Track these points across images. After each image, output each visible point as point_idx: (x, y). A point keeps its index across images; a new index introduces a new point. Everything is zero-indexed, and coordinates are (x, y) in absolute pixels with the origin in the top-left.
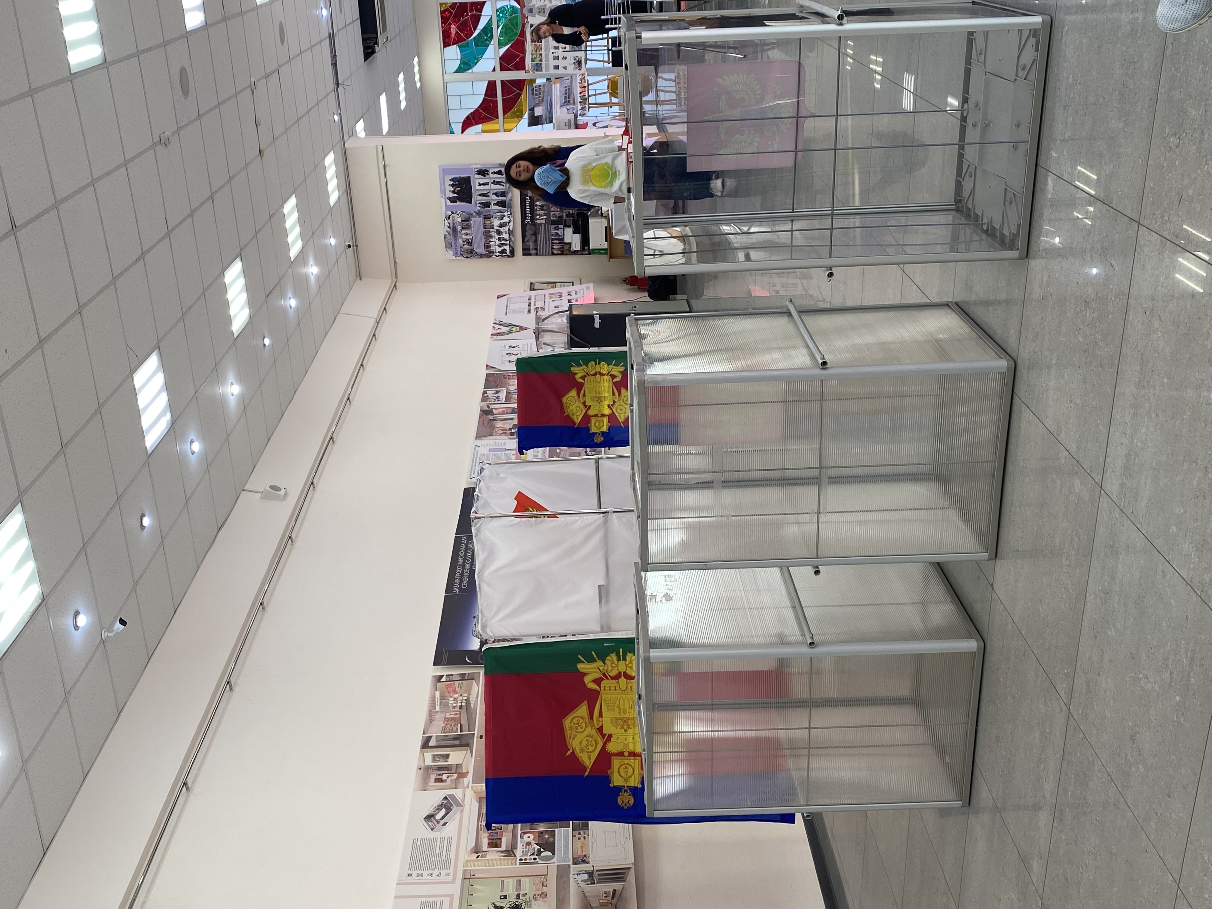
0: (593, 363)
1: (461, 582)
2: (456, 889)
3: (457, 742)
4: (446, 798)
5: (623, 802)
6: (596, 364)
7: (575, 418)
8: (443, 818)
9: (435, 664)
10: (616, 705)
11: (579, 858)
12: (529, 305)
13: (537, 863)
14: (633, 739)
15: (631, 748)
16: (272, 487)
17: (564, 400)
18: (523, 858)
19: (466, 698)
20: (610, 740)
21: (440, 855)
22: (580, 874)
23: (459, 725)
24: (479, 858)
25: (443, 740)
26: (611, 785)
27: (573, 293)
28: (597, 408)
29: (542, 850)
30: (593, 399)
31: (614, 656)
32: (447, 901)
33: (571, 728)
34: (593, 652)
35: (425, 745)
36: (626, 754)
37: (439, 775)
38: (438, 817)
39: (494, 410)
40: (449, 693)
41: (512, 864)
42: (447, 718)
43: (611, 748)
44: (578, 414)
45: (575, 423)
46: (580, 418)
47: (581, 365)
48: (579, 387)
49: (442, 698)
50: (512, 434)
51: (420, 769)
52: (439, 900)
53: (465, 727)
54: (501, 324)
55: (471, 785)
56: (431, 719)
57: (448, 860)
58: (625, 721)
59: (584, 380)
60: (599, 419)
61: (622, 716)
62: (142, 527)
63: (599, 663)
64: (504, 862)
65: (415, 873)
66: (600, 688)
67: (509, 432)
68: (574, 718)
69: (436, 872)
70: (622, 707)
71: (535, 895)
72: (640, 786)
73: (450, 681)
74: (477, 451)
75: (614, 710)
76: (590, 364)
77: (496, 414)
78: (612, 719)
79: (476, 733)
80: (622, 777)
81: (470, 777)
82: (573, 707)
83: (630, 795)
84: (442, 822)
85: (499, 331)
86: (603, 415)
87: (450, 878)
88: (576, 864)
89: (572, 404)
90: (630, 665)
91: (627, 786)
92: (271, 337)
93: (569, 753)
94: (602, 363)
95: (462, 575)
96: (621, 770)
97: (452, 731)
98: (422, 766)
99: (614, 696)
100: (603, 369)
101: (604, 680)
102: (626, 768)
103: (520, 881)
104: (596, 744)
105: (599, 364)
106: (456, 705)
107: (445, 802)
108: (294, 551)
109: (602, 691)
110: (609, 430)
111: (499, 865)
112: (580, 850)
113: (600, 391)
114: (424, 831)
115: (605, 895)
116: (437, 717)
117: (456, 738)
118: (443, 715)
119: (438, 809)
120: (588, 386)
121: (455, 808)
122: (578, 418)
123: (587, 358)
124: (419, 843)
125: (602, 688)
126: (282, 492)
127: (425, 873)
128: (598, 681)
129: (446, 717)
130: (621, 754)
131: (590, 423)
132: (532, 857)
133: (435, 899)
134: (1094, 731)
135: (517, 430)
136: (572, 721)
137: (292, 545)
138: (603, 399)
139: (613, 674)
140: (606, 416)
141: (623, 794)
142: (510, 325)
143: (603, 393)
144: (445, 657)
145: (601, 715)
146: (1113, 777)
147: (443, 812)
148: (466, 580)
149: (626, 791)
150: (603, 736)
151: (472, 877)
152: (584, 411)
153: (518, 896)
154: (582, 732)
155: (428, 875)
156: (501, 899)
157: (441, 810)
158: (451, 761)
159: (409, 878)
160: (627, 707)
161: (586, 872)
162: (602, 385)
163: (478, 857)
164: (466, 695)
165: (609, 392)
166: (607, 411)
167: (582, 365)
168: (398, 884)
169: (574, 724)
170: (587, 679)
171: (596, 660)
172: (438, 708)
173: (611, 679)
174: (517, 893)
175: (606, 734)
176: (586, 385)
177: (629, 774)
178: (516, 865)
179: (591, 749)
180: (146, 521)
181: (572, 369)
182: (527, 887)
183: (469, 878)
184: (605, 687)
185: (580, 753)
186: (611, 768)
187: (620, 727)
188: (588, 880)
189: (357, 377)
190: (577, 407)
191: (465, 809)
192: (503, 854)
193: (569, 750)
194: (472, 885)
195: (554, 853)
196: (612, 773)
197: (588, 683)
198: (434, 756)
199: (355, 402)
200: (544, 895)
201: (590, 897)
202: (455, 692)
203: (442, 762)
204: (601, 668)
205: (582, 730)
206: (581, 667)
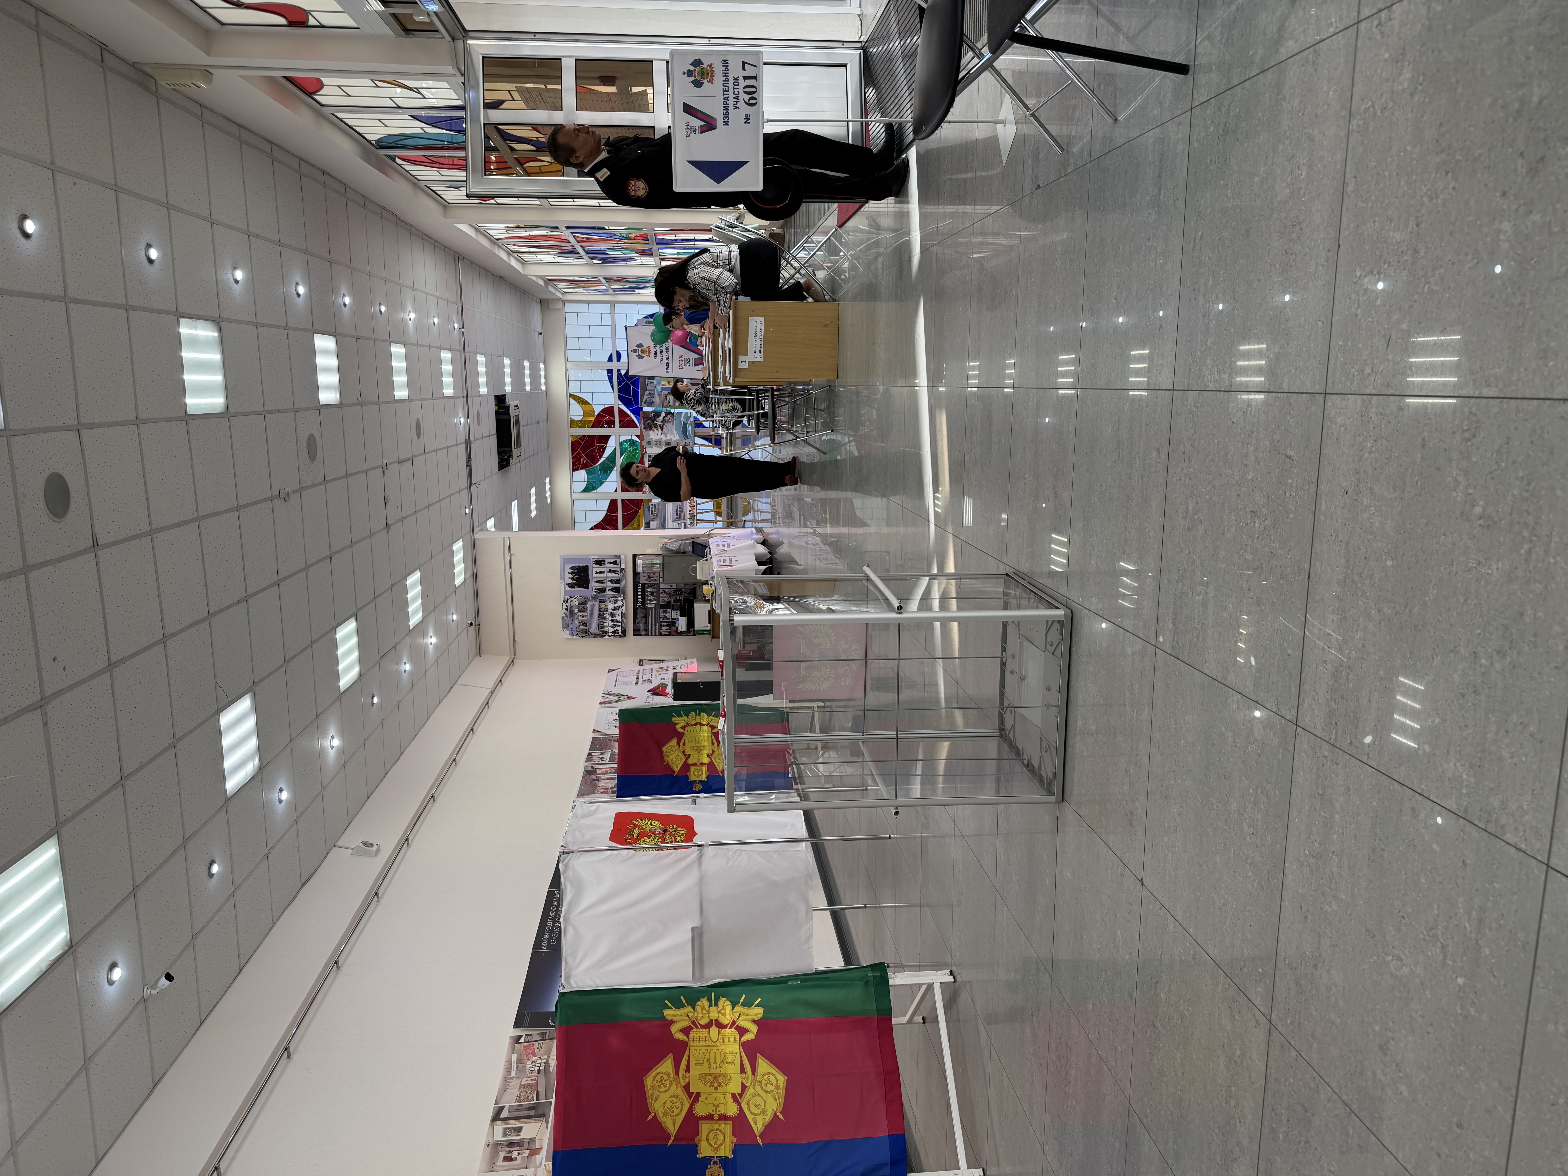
0: (694, 714)
1: (551, 937)
3: (532, 1113)
6: (696, 715)
7: (674, 767)
9: (516, 1024)
10: (706, 1059)
12: (638, 678)
14: (724, 1098)
15: (722, 1110)
16: (363, 843)
17: (664, 749)
19: (545, 1061)
20: (698, 1100)
23: (536, 1092)
25: (517, 1110)
26: (698, 1155)
27: (678, 668)
28: (696, 757)
30: (692, 748)
31: (704, 1002)
33: (653, 1087)
34: (682, 997)
35: (497, 1117)
36: (716, 1117)
37: (509, 1152)
39: (598, 770)
40: (527, 1056)
42: (524, 1085)
43: (699, 1109)
44: (678, 762)
45: (674, 773)
46: (679, 766)
47: (682, 716)
48: (680, 736)
49: (519, 1061)
50: (613, 792)
51: (488, 1145)
53: (542, 1095)
54: (610, 694)
55: (544, 1163)
56: (505, 1086)
59: (685, 730)
60: (698, 768)
61: (713, 1071)
62: (210, 874)
63: (689, 1009)
66: (688, 1038)
67: (609, 787)
68: (657, 1075)
70: (712, 1061)
72: (731, 1156)
73: (528, 1042)
75: (703, 1064)
76: (690, 715)
77: (598, 773)
78: (700, 1075)
79: (553, 1100)
80: (711, 1146)
81: (544, 1154)
82: (658, 1060)
83: (720, 1167)
85: (608, 700)
86: (702, 764)
89: (671, 753)
90: (722, 1012)
91: (717, 1157)
92: (381, 696)
93: (650, 1117)
95: (553, 930)
96: (711, 1137)
97: (527, 1099)
98: (491, 1142)
99: (704, 1049)
100: (703, 720)
101: (693, 1029)
102: (716, 1134)
104: (682, 1106)
105: (700, 715)
106: (533, 1069)
108: (379, 908)
109: (691, 1043)
110: (707, 778)
113: (700, 741)
116: (511, 1084)
117: (531, 1108)
118: (519, 1081)
120: (689, 733)
122: (677, 768)
123: (687, 710)
125: (691, 1039)
126: (375, 848)
128: (686, 1031)
129: (522, 1083)
130: (710, 1117)
131: (688, 771)
134: (1315, 1045)
135: (616, 786)
136: (654, 1078)
137: (378, 900)
138: (702, 748)
139: (703, 1022)
140: (705, 764)
141: (712, 1166)
142: (618, 695)
143: (702, 743)
144: (527, 1019)
145: (688, 1070)
146: (1354, 1107)
148: (555, 937)
149: (715, 1163)
150: (690, 1095)
152: (684, 760)
154: (665, 1092)
158: (524, 1135)
160: (718, 1061)
162: (701, 735)
164: (545, 1057)
165: (708, 741)
166: (706, 760)
169: (657, 1082)
170: (674, 1029)
171: (685, 1006)
172: (514, 1073)
173: (701, 1028)
175: (693, 1093)
176: (686, 735)
177: (719, 1142)
179: (676, 1111)
180: (216, 869)
181: (673, 719)
184: (694, 1037)
185: (663, 1117)
186: (698, 1135)
187: (709, 1084)
189: (465, 740)
190: (677, 756)
193: (651, 1114)
196: (700, 1140)
197: (675, 1033)
198: (505, 1130)
199: (461, 763)
202: (534, 1054)
203: (513, 1136)
204: (690, 1015)
205: (667, 1088)
206: (669, 1013)
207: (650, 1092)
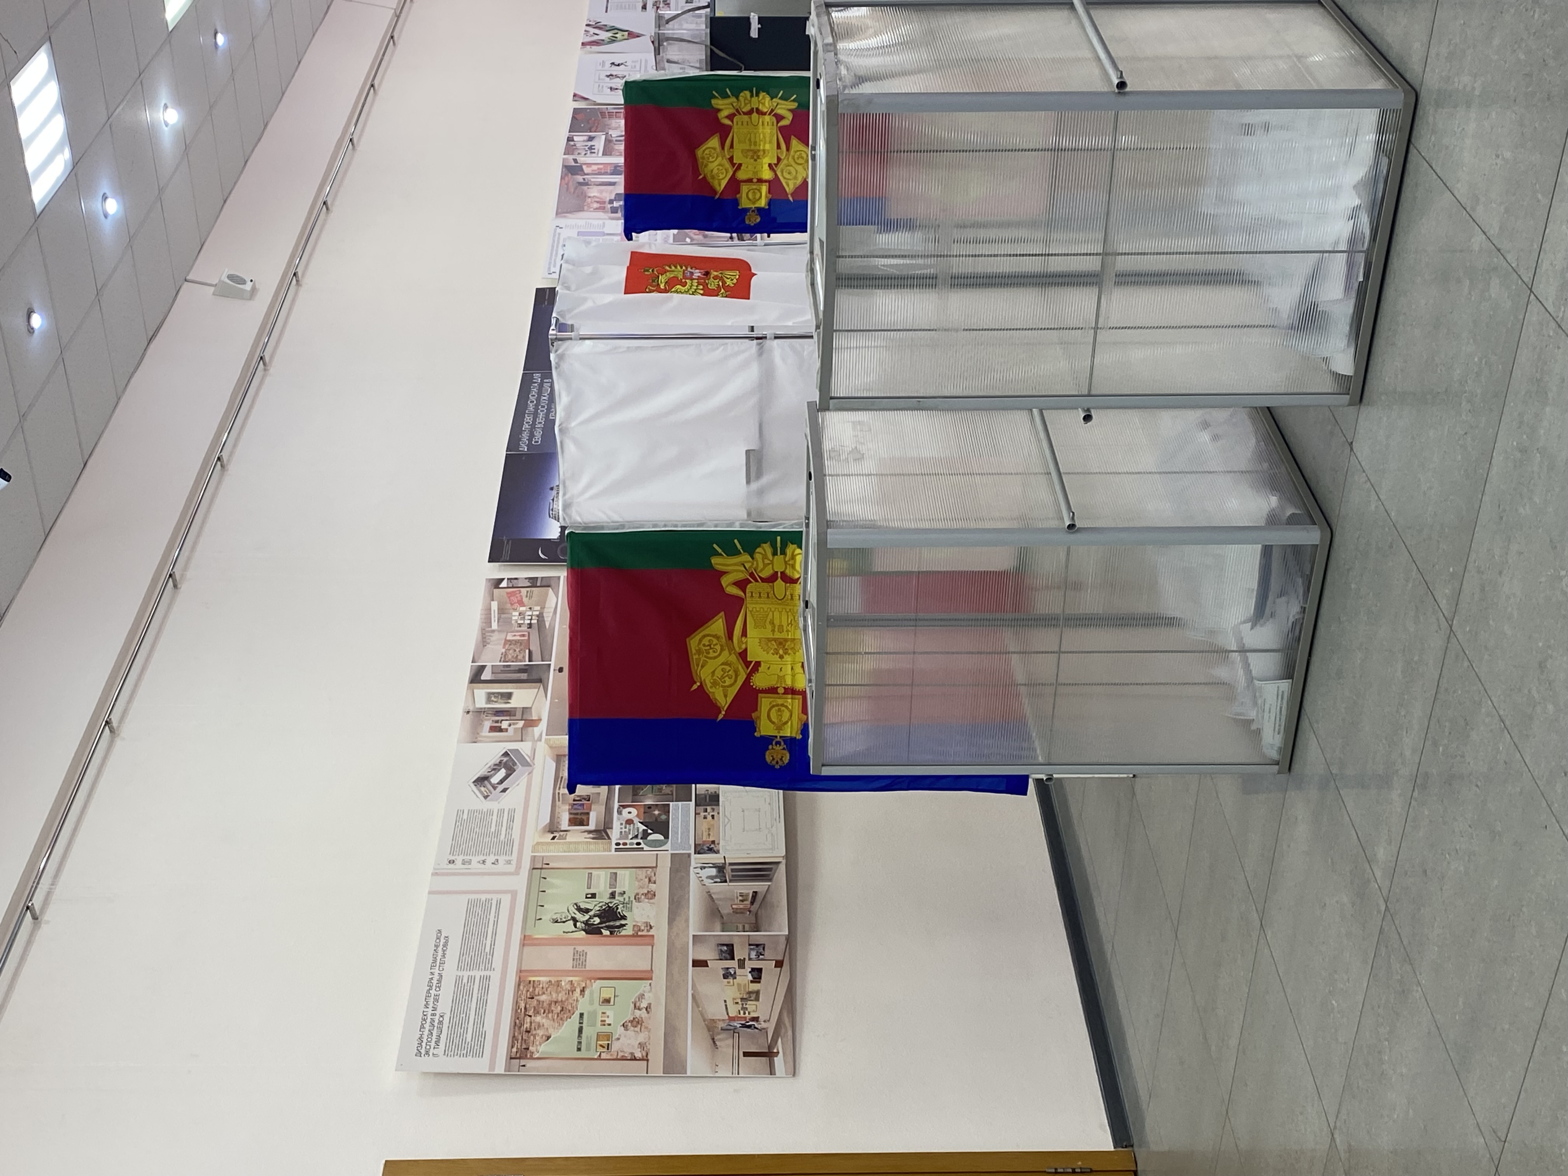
0: (748, 93)
1: (532, 436)
2: (520, 883)
3: (524, 676)
4: (506, 754)
5: (773, 759)
6: (752, 96)
7: (715, 184)
8: (501, 782)
9: (491, 560)
10: (768, 620)
11: (703, 845)
13: (642, 849)
14: (792, 669)
16: (230, 277)
17: (699, 152)
18: (621, 842)
19: (538, 613)
20: (758, 670)
21: (497, 834)
22: (705, 868)
23: (527, 651)
24: (555, 840)
25: (503, 672)
26: (756, 734)
28: (751, 168)
29: (650, 831)
30: (745, 152)
31: (767, 548)
32: (506, 899)
33: (699, 652)
34: (736, 541)
35: (476, 678)
36: (781, 691)
37: (497, 722)
38: (495, 780)
39: (584, 167)
40: (512, 605)
41: (604, 850)
42: (510, 641)
43: (759, 681)
45: (715, 192)
46: (724, 183)
48: (724, 132)
49: (502, 611)
51: (468, 712)
52: (495, 897)
53: (537, 655)
54: (598, 26)
55: (544, 736)
56: (484, 641)
57: (510, 842)
58: (781, 643)
59: (732, 122)
60: (754, 187)
61: (777, 635)
62: (31, 330)
63: (746, 557)
64: (592, 847)
65: (459, 859)
66: (745, 594)
67: (609, 206)
68: (704, 636)
69: (491, 859)
70: (777, 622)
71: (637, 894)
72: (799, 737)
73: (513, 587)
74: (559, 234)
75: (764, 627)
76: (741, 94)
77: (588, 174)
78: (760, 639)
79: (552, 663)
80: (773, 723)
81: (543, 726)
82: (704, 619)
83: (784, 749)
84: (501, 787)
85: (595, 38)
86: (760, 181)
87: (512, 868)
88: (699, 853)
89: (711, 160)
90: (791, 562)
91: (781, 737)
92: (226, 33)
94: (762, 94)
95: (533, 426)
96: (773, 713)
97: (516, 659)
98: (471, 708)
99: (765, 607)
100: (764, 104)
101: (751, 582)
102: (779, 711)
103: (616, 874)
104: (737, 676)
105: (757, 95)
106: (522, 622)
107: (505, 759)
108: (268, 379)
109: (748, 600)
110: (769, 204)
111: (584, 851)
112: (705, 834)
113: (758, 141)
114: (473, 800)
115: (740, 898)
116: (493, 639)
117: (522, 670)
118: (503, 636)
119: (494, 769)
120: (738, 130)
121: (519, 768)
122: (721, 184)
123: (737, 87)
124: (465, 817)
125: (748, 594)
126: (248, 287)
127: (475, 859)
128: (742, 584)
129: (508, 638)
130: (773, 690)
131: (739, 192)
132: (635, 841)
133: (489, 896)
134: (1486, 657)
135: (622, 203)
136: (700, 641)
137: (265, 370)
138: (761, 153)
139: (765, 574)
140: (766, 181)
141: (774, 747)
142: (613, 29)
143: (762, 143)
144: (507, 549)
145: (744, 633)
146: (1508, 723)
147: (502, 773)
148: (538, 434)
149: (778, 743)
150: (747, 664)
151: (547, 866)
152: (731, 173)
153: (613, 895)
154: (715, 658)
155: (479, 862)
156: (587, 898)
157: (499, 770)
158: (515, 703)
159: (451, 866)
160: (784, 623)
161: (715, 866)
162: (761, 130)
163: (553, 838)
164: (538, 608)
165: (771, 143)
166: (767, 175)
167: (729, 97)
168: (435, 874)
169: (704, 645)
170: (725, 581)
171: (741, 553)
172: (495, 626)
173: (762, 582)
174: (611, 891)
175: (752, 662)
176: (735, 129)
177: (784, 720)
178: (610, 851)
179: (728, 682)
180: (37, 321)
181: (713, 101)
182: (627, 882)
183: (540, 868)
184: (752, 593)
185: (711, 687)
186: (757, 710)
187: (772, 651)
188: (716, 877)
189: (363, 105)
190: (720, 165)
191: (534, 771)
192: (591, 836)
193: (695, 683)
194: (545, 878)
195: (666, 837)
196: (759, 718)
197: (727, 586)
198: (489, 695)
199: (361, 147)
200: (651, 895)
201: (720, 899)
202: (521, 603)
203: (501, 703)
204: (747, 566)
205: (716, 654)
206: (718, 562)
207: (695, 657)
